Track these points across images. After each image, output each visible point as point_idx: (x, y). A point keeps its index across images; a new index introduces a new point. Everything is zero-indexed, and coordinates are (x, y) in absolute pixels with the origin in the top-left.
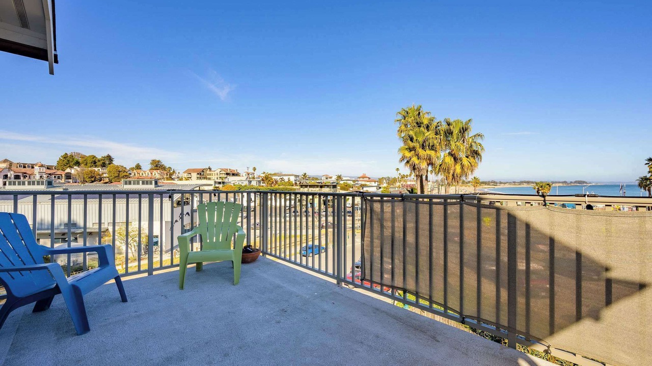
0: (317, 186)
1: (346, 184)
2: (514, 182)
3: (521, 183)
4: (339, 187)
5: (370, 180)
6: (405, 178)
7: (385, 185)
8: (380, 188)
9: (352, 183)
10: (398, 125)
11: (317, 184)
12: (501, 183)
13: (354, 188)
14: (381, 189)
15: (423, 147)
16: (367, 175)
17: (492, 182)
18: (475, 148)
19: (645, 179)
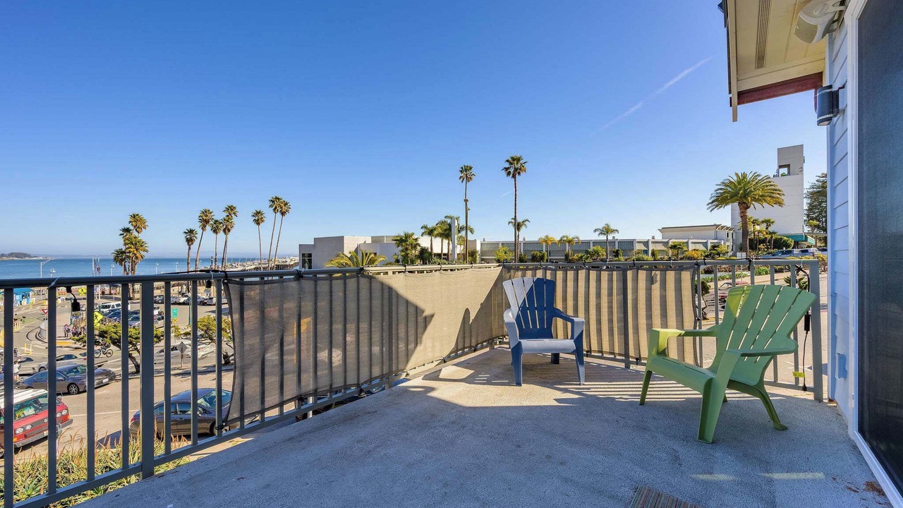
19: (121, 252)
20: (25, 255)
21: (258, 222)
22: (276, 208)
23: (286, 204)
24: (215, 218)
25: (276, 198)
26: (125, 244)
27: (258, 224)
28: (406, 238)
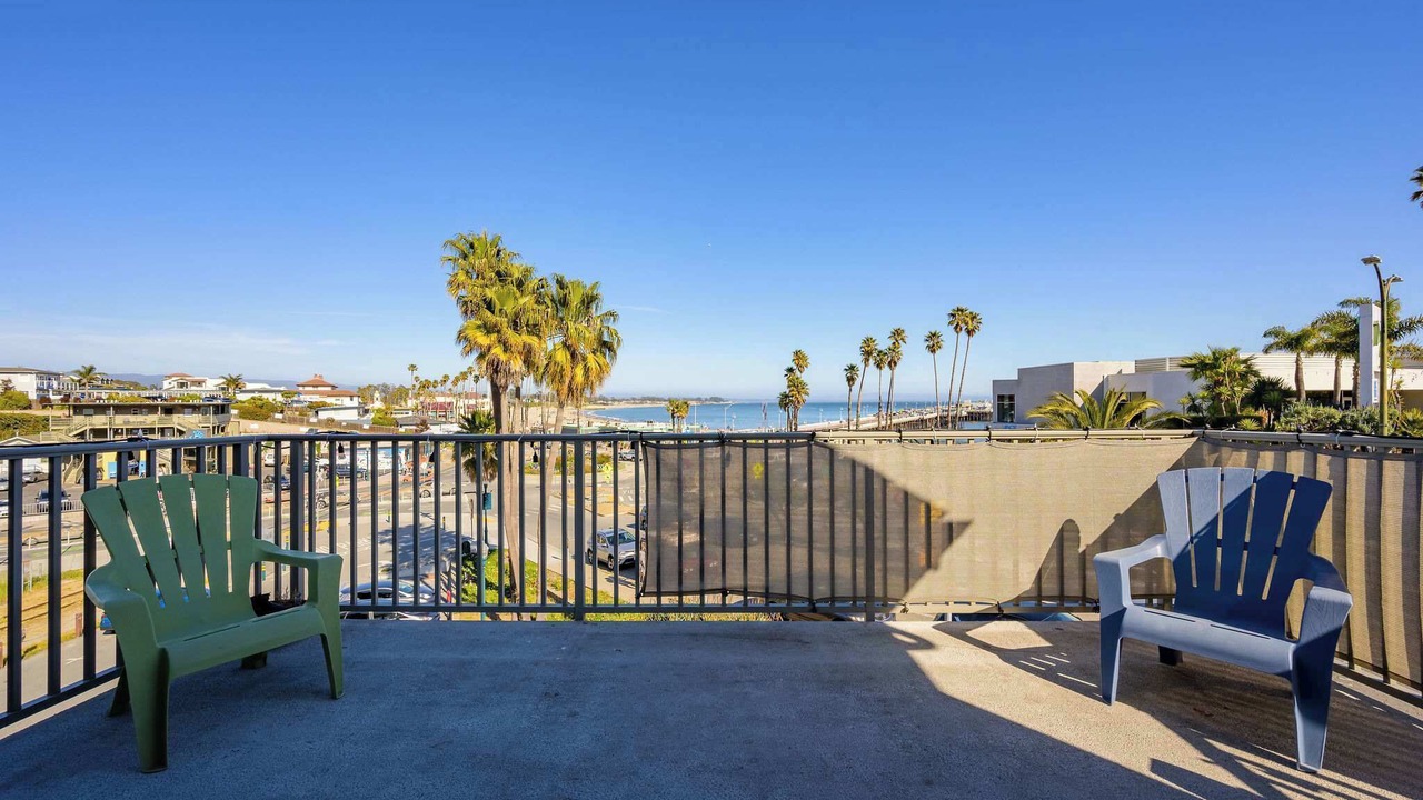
0: (152, 409)
1: (259, 403)
2: (634, 399)
3: (644, 400)
4: (234, 412)
5: (335, 391)
6: (431, 388)
7: (378, 405)
8: (366, 411)
9: (280, 398)
10: (449, 268)
11: (151, 402)
12: (614, 400)
13: (289, 413)
14: (371, 416)
15: (515, 325)
16: (327, 379)
17: (600, 399)
18: (606, 338)
19: (785, 396)
20: (721, 400)
21: (932, 349)
22: (958, 325)
23: (974, 318)
24: (879, 348)
25: (958, 310)
26: (789, 386)
27: (933, 351)
28: (1216, 359)
